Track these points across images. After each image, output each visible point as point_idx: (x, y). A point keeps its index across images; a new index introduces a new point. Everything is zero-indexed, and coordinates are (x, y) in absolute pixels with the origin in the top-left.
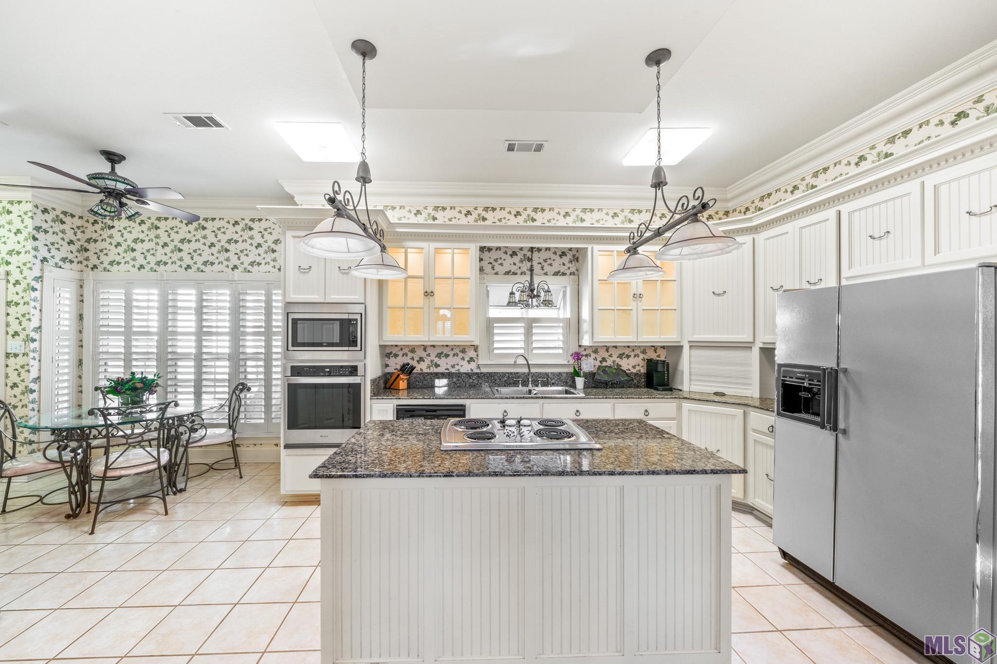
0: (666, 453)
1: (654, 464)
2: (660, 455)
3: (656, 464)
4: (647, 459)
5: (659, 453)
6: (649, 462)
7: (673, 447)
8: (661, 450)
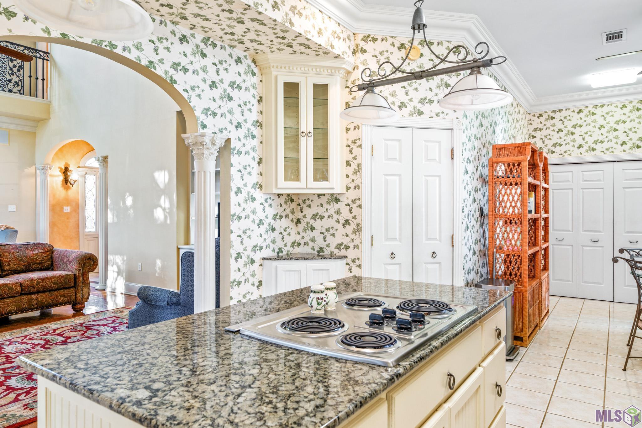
0: (137, 349)
1: (149, 331)
2: (143, 344)
3: (146, 331)
4: (159, 333)
5: (147, 347)
6: (155, 331)
7: (124, 364)
8: (145, 353)
